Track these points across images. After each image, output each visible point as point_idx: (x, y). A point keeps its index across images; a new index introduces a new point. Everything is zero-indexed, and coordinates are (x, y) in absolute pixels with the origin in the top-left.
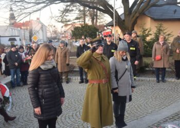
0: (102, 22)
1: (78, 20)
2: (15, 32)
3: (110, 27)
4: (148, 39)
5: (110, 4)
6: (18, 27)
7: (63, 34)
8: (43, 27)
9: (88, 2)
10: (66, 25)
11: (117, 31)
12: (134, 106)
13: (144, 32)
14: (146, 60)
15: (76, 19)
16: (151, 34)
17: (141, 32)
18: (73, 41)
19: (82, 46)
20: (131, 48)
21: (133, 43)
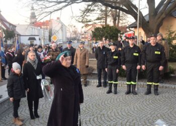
0: (124, 23)
1: (100, 21)
2: (35, 31)
3: (133, 29)
4: (174, 42)
5: (134, 4)
6: (38, 26)
7: (83, 35)
8: (63, 27)
9: (111, 2)
10: (87, 26)
11: (140, 33)
14: (171, 66)
15: (97, 20)
17: (167, 35)
18: (93, 42)
19: (101, 48)
20: (156, 53)
21: (158, 46)
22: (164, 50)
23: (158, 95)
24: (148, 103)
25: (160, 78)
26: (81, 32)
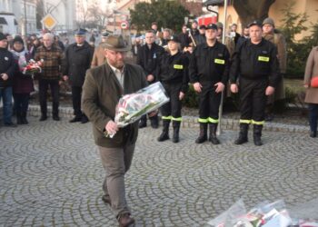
3: (215, 8)
4: (298, 38)
7: (110, 17)
11: (230, 16)
12: (257, 186)
13: (290, 22)
14: (290, 86)
16: (305, 29)
17: (283, 22)
18: (132, 34)
20: (260, 58)
21: (265, 45)
22: (277, 53)
23: (261, 144)
24: (241, 161)
25: (266, 111)
26: (108, 11)
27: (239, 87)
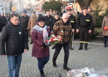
3: (72, 4)
4: (100, 13)
7: (36, 7)
11: (77, 6)
12: (85, 64)
13: (97, 8)
14: (97, 30)
16: (103, 10)
17: (95, 8)
18: (43, 13)
19: (48, 17)
20: (87, 20)
21: (88, 16)
22: (92, 18)
23: (87, 50)
24: (80, 56)
25: (89, 39)
26: (35, 5)
27: (79, 30)
